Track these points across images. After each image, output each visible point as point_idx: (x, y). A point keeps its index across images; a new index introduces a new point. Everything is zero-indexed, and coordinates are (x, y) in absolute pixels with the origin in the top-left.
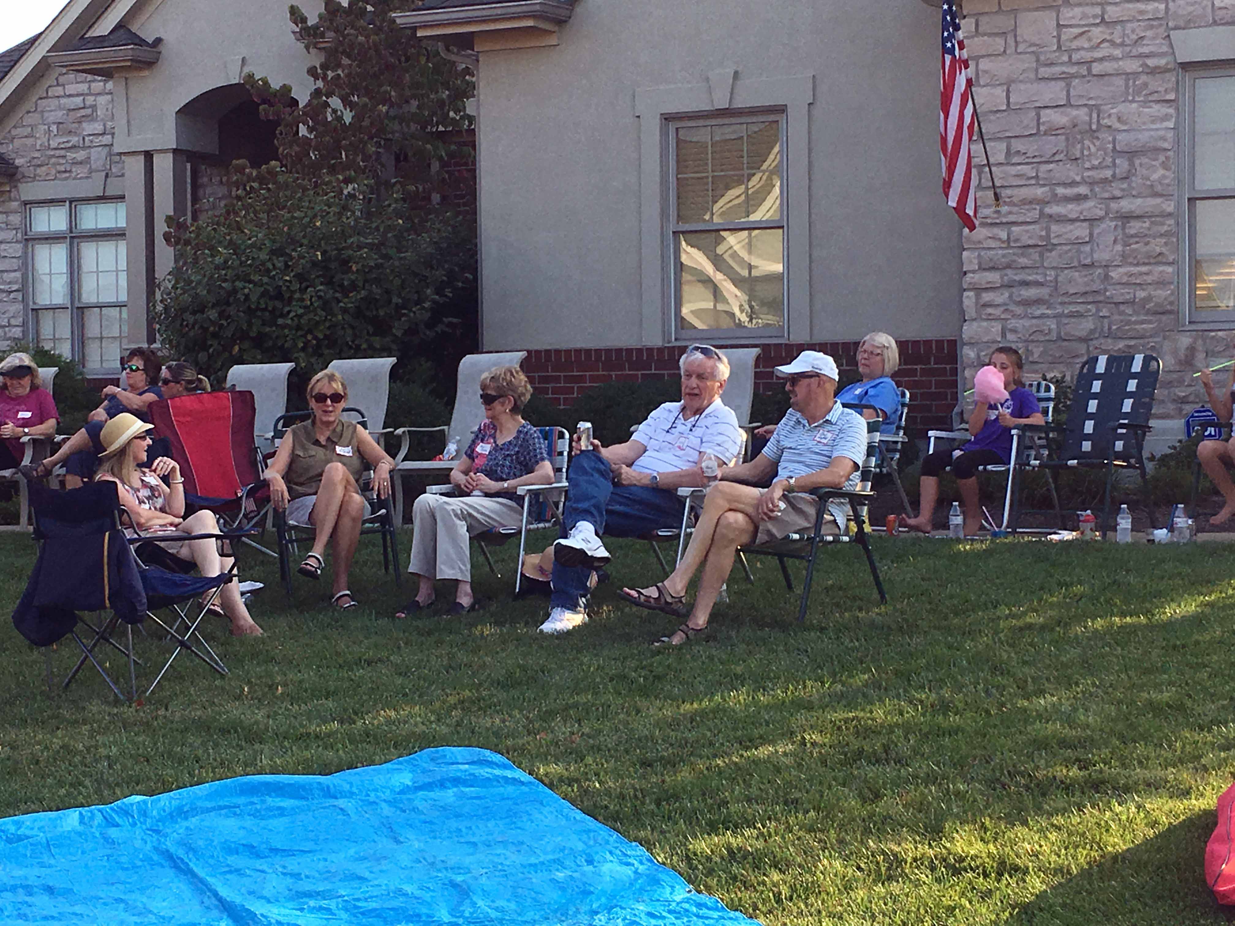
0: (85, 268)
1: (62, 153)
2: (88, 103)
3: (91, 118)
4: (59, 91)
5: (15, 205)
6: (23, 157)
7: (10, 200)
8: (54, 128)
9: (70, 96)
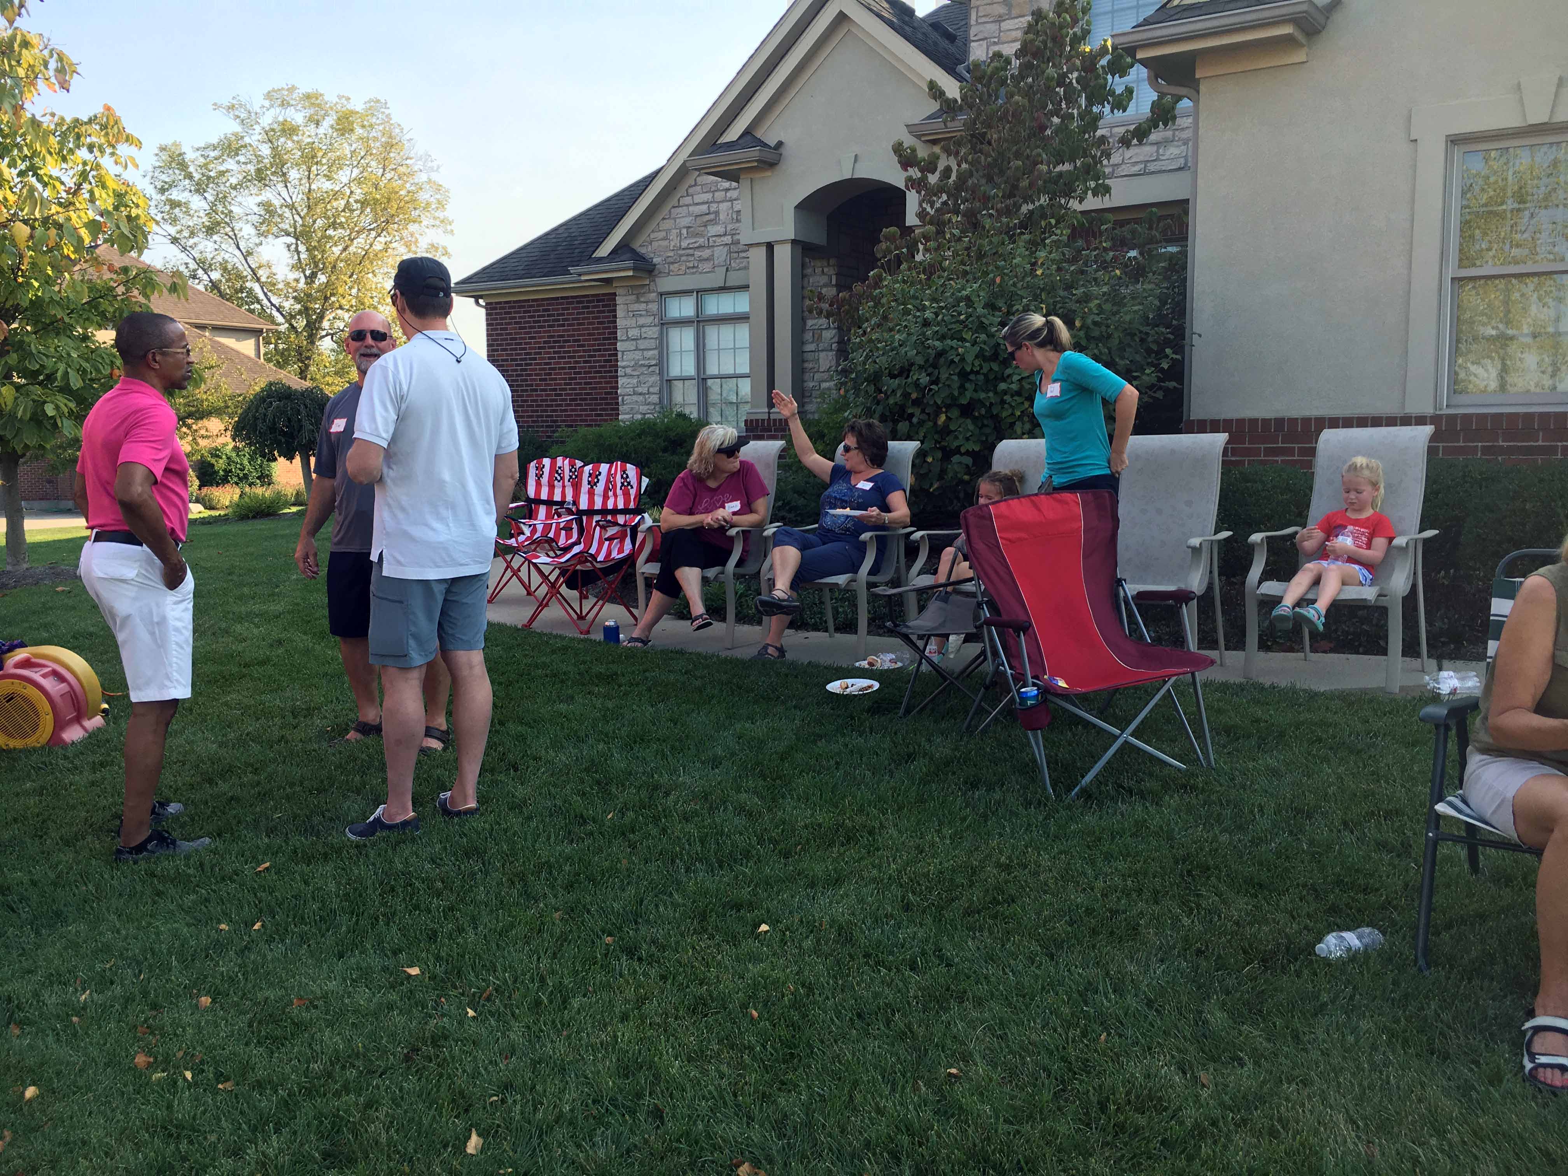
0: (708, 347)
1: (691, 252)
2: (712, 210)
3: (714, 222)
4: (688, 200)
5: (653, 295)
6: (659, 256)
7: (650, 292)
8: (684, 231)
9: (697, 204)
